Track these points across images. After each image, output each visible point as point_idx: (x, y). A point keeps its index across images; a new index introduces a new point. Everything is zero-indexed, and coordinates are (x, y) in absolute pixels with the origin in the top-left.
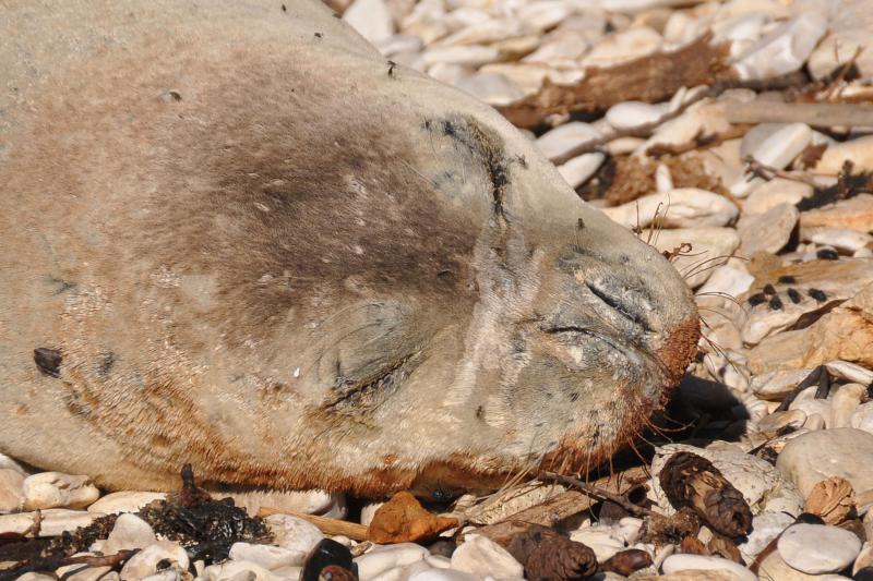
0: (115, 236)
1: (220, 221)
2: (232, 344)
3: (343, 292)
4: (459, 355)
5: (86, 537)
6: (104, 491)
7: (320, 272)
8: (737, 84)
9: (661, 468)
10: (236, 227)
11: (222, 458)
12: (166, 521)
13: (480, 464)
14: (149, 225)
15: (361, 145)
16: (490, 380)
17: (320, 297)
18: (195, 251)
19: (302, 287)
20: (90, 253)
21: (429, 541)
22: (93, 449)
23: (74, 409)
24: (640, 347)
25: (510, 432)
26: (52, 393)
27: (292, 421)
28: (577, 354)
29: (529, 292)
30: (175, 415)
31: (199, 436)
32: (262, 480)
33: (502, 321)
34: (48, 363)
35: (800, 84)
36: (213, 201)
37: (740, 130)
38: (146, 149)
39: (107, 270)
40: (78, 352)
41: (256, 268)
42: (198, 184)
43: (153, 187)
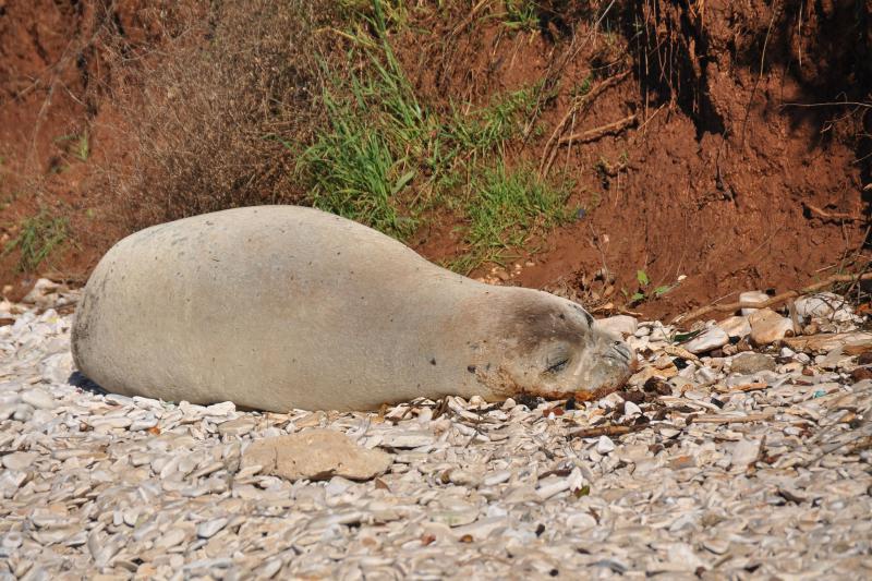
0: (489, 332)
1: (517, 325)
2: (521, 356)
3: (550, 341)
4: (578, 361)
7: (545, 337)
9: (633, 404)
10: (522, 326)
14: (498, 328)
15: (554, 307)
16: (586, 368)
17: (544, 342)
18: (511, 333)
19: (539, 340)
20: (481, 338)
23: (479, 381)
24: (626, 363)
25: (589, 382)
26: (473, 378)
27: (535, 376)
28: (610, 363)
29: (598, 347)
30: (506, 377)
33: (591, 353)
34: (471, 369)
36: (515, 321)
38: (494, 310)
39: (487, 341)
40: (480, 367)
41: (527, 336)
42: (511, 317)
43: (498, 319)
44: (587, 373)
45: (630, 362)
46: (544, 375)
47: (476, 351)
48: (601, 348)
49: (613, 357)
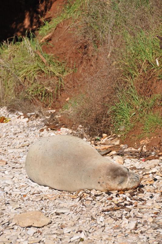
0: (104, 174)
1: (111, 173)
2: (112, 180)
3: (119, 177)
4: (127, 180)
5: (101, 194)
6: (101, 192)
8: (137, 169)
9: (138, 189)
11: (111, 188)
12: (106, 193)
13: (128, 188)
14: (106, 173)
16: (129, 182)
17: (117, 177)
18: (109, 175)
21: (123, 194)
22: (102, 189)
23: (101, 186)
25: (130, 185)
26: (99, 185)
27: (116, 185)
28: (135, 180)
29: (131, 177)
30: (108, 185)
31: (109, 187)
32: (113, 190)
33: (129, 178)
34: (99, 183)
35: (141, 169)
36: (110, 172)
37: (138, 172)
38: (105, 169)
39: (103, 176)
40: (101, 182)
41: (113, 176)
42: (109, 171)
43: (106, 171)
44: (129, 183)
45: (139, 179)
46: (118, 185)
47: (100, 179)
48: (132, 177)
49: (135, 178)
